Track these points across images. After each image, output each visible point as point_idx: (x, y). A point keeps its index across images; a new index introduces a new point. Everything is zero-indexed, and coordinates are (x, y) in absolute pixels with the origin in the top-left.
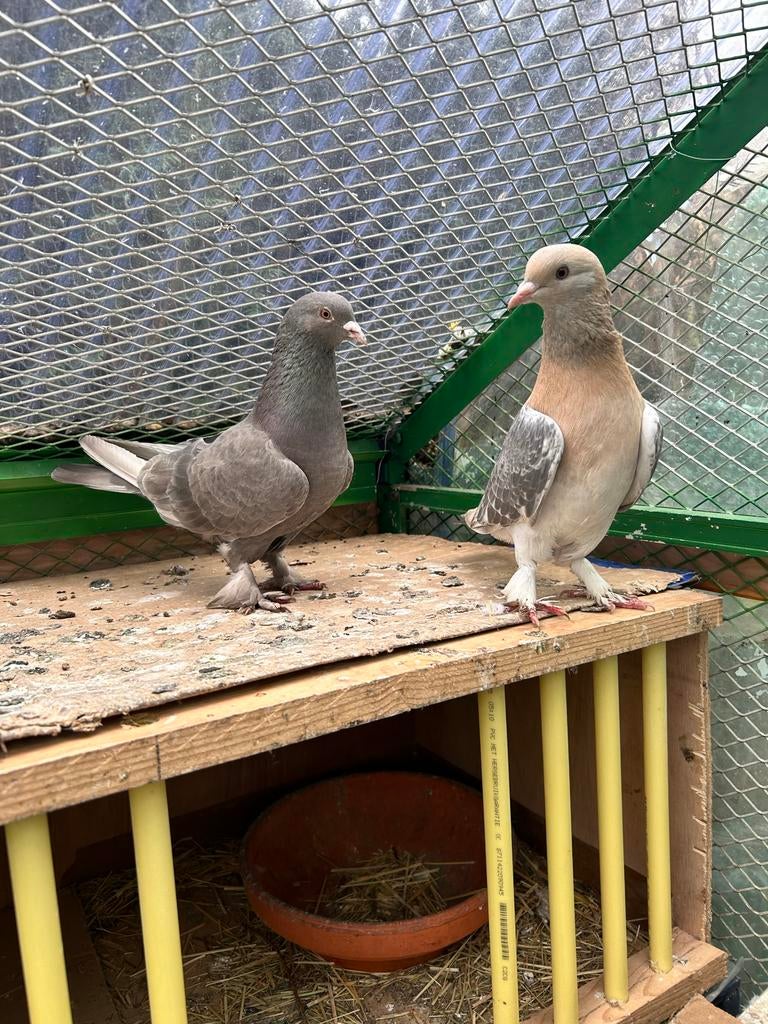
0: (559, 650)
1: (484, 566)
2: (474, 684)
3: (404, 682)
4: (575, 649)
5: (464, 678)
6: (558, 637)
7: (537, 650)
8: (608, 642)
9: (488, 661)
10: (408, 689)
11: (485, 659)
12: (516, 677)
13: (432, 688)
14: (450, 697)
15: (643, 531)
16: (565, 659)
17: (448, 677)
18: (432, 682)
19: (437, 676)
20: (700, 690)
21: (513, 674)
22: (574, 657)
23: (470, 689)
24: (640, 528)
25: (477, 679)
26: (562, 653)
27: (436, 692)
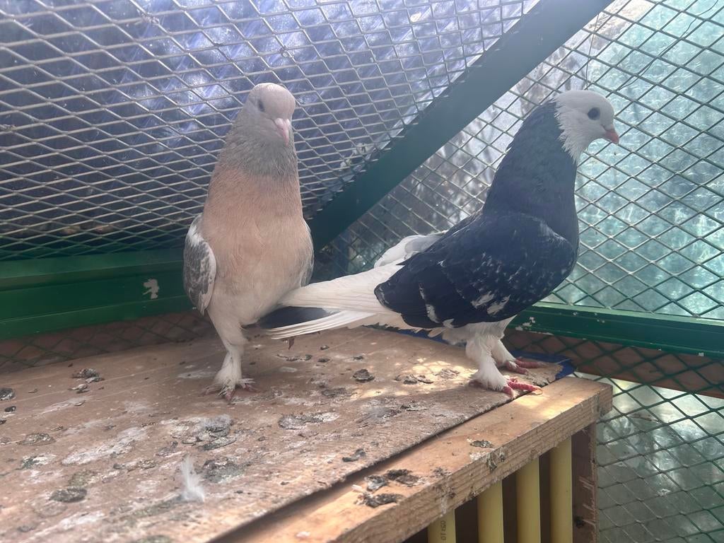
0: (504, 459)
1: (386, 356)
2: (435, 512)
3: (370, 529)
4: (516, 455)
5: (427, 508)
6: (503, 446)
7: (487, 464)
8: (539, 443)
9: (447, 486)
10: (374, 535)
11: (445, 484)
12: (470, 495)
13: (397, 527)
14: (413, 532)
15: (531, 323)
16: (508, 467)
17: (412, 512)
18: (397, 520)
19: (402, 513)
20: (590, 465)
21: (468, 492)
22: (515, 462)
23: (430, 519)
24: (529, 321)
25: (437, 506)
26: (506, 462)
27: (401, 531)
